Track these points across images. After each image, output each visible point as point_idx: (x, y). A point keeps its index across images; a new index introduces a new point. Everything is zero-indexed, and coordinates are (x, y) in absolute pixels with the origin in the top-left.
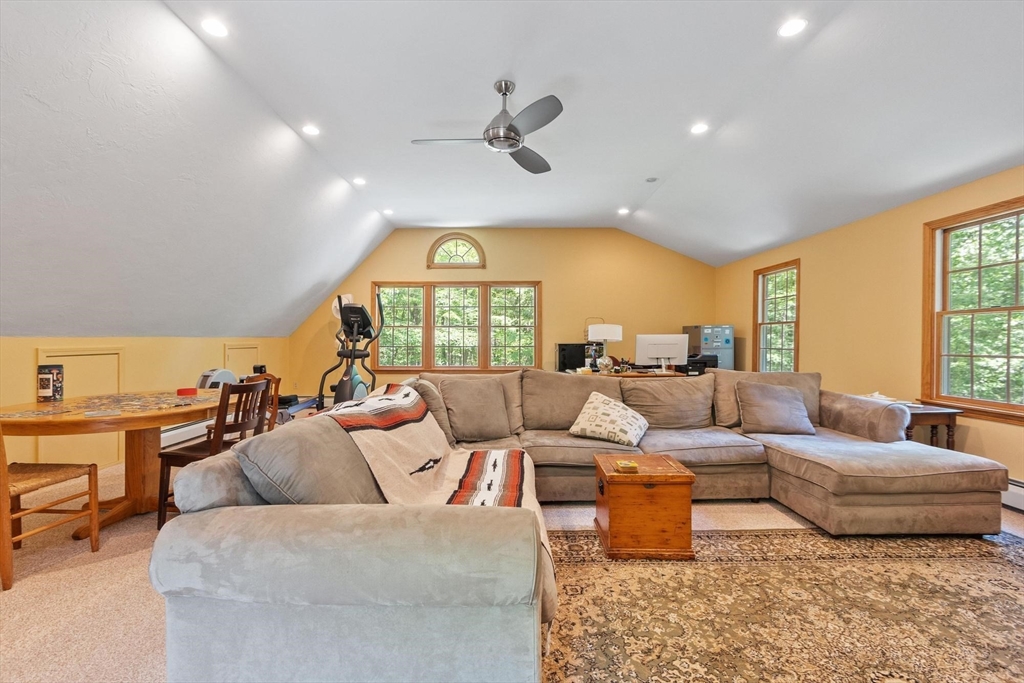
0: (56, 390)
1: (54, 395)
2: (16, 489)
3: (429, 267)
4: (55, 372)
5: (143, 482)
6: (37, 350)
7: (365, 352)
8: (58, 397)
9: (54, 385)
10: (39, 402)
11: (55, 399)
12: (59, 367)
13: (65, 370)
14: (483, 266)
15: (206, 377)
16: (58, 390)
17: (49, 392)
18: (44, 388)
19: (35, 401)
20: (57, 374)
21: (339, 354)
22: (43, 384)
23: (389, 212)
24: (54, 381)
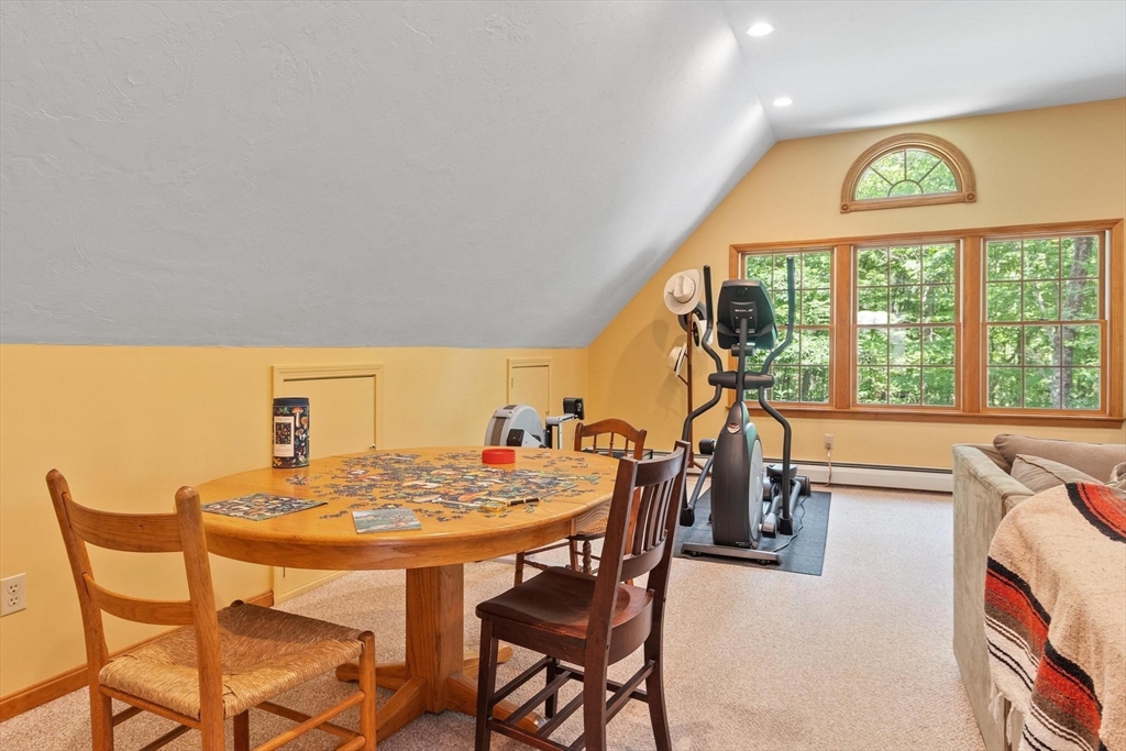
0: (298, 448)
1: (296, 456)
2: (236, 702)
3: (845, 209)
4: (297, 411)
5: (438, 647)
6: (272, 368)
7: (764, 377)
8: (301, 459)
9: (296, 437)
10: (276, 467)
11: (298, 463)
12: (303, 402)
13: (312, 408)
14: (971, 198)
15: (500, 420)
16: (302, 446)
17: (288, 450)
18: (282, 442)
19: (269, 464)
20: (302, 415)
21: (713, 381)
22: (281, 434)
23: (783, 103)
24: (296, 429)
